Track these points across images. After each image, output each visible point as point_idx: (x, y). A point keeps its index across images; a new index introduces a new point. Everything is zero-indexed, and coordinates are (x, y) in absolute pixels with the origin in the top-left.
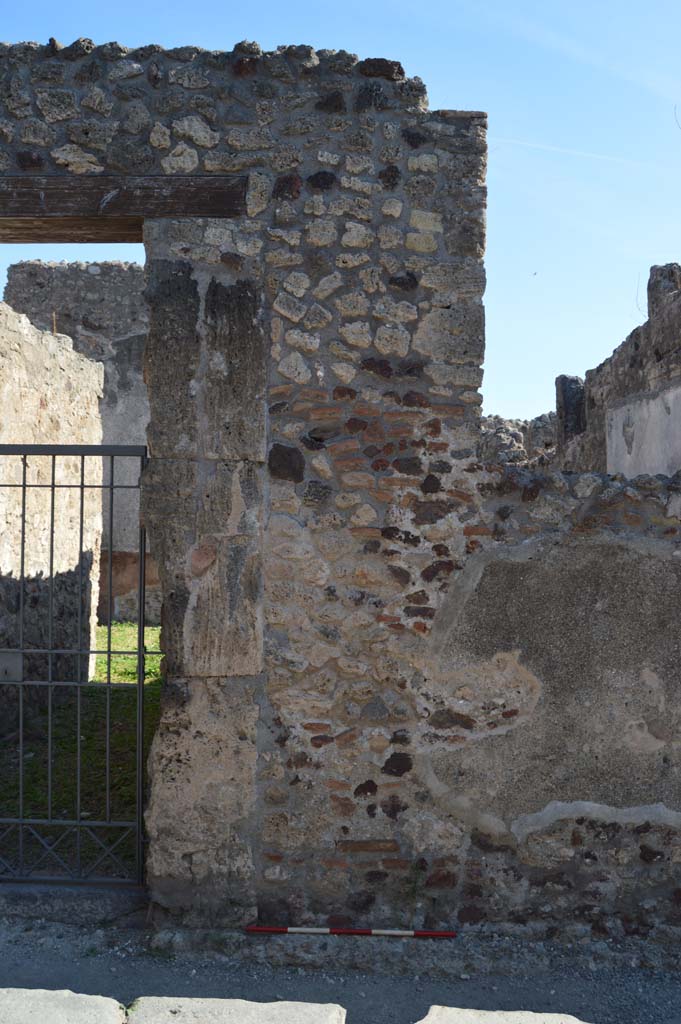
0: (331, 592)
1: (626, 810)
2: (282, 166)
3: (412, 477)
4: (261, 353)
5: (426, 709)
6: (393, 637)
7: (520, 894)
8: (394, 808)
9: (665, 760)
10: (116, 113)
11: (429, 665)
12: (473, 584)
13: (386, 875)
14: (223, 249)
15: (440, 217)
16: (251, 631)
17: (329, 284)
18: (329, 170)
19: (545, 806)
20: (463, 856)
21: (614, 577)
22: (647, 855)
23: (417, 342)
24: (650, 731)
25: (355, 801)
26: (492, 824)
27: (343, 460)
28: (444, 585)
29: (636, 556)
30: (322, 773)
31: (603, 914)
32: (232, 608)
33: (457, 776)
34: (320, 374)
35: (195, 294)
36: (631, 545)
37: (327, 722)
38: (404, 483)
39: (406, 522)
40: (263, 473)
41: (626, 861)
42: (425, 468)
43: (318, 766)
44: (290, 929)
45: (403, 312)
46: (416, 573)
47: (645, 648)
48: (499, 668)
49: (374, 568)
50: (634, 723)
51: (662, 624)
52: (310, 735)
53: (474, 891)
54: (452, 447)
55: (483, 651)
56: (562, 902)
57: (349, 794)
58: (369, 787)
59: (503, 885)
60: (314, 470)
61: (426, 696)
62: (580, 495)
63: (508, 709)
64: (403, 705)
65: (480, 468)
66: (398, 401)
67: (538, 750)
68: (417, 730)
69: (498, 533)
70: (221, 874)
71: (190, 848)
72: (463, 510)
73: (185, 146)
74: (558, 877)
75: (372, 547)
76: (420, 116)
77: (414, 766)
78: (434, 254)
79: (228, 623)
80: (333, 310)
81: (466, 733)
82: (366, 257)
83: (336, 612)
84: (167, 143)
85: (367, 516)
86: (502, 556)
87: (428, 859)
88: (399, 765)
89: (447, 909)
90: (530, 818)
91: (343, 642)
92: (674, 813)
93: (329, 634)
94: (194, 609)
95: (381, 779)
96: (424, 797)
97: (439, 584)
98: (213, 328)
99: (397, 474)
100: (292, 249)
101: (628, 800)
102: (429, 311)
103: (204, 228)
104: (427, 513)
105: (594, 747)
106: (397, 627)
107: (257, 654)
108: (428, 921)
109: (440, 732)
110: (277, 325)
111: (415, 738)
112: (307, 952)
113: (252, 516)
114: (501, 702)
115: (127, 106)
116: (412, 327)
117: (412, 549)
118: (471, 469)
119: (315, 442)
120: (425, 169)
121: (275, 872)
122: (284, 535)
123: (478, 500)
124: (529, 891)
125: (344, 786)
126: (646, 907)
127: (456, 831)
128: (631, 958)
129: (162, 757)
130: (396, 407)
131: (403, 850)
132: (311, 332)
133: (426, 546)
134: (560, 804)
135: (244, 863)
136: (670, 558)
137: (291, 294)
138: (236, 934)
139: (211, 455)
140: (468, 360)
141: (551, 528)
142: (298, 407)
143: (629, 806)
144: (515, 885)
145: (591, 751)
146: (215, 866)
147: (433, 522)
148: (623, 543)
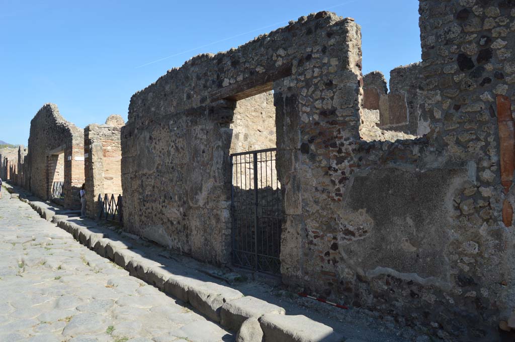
0: (316, 189)
1: (403, 274)
2: (299, 56)
3: (334, 149)
4: (298, 117)
5: (341, 228)
6: (332, 203)
7: (370, 300)
8: (335, 262)
9: (418, 256)
10: (266, 54)
11: (341, 213)
12: (351, 185)
13: (333, 284)
14: (288, 86)
15: (337, 59)
16: (299, 201)
17: (311, 89)
18: (310, 53)
19: (376, 268)
20: (354, 282)
21: (395, 180)
22: (413, 294)
23: (334, 103)
24: (410, 242)
25: (325, 258)
26: (361, 271)
27: (318, 146)
28: (345, 185)
29: (401, 172)
30: (316, 247)
31: (398, 315)
32: (294, 194)
33: (350, 252)
34: (311, 119)
35: (283, 101)
36: (400, 168)
37: (318, 231)
38: (333, 151)
40: (299, 152)
41: (405, 295)
42: (338, 145)
43: (315, 245)
44: (308, 296)
45: (329, 94)
46: (337, 182)
47: (407, 209)
48: (361, 215)
49: (327, 180)
50: (404, 239)
51: (413, 199)
52: (313, 235)
53: (357, 295)
54: (344, 137)
55: (355, 209)
56: (384, 306)
57: (323, 255)
58: (328, 254)
59: (365, 295)
60: (311, 150)
61: (341, 223)
62: (384, 149)
63: (364, 230)
64: (336, 226)
65: (352, 143)
66: (330, 124)
67: (373, 246)
68: (340, 235)
69: (359, 166)
70: (294, 276)
71: (288, 266)
72: (349, 159)
73: (279, 58)
74: (382, 296)
75: (326, 173)
76: (330, 27)
77: (339, 248)
78: (336, 72)
79: (293, 198)
80: (312, 98)
81: (353, 237)
82: (319, 79)
83: (318, 195)
84: (276, 58)
85: (324, 163)
86: (359, 174)
87: (344, 282)
88: (335, 247)
89: (350, 301)
90: (371, 271)
91: (320, 205)
92: (421, 278)
93: (316, 202)
94: (287, 194)
95: (331, 251)
96: (342, 259)
97: (343, 185)
98: (287, 110)
99: (331, 149)
100: (303, 81)
101: (403, 269)
102: (336, 92)
103: (283, 81)
104: (340, 161)
106: (333, 200)
107: (300, 208)
108: (345, 303)
109: (346, 237)
110: (300, 105)
111: (339, 238)
113: (297, 166)
114: (362, 227)
115: (268, 51)
116: (332, 98)
117: (336, 174)
118: (350, 144)
119: (311, 141)
120: (332, 44)
121: (306, 278)
122: (305, 171)
123: (352, 155)
124: (373, 300)
125: (321, 252)
126: (413, 316)
127: (351, 272)
129: (282, 238)
130: (330, 126)
131: (337, 276)
132: (307, 106)
133: (340, 172)
134: (380, 267)
135: (299, 273)
136: (414, 172)
137: (303, 95)
138: (296, 295)
139: (288, 148)
140: (347, 106)
141: (375, 163)
142: (307, 130)
143: (404, 273)
144: (368, 296)
145: (390, 248)
146: (293, 273)
147: (341, 164)
148: (397, 167)
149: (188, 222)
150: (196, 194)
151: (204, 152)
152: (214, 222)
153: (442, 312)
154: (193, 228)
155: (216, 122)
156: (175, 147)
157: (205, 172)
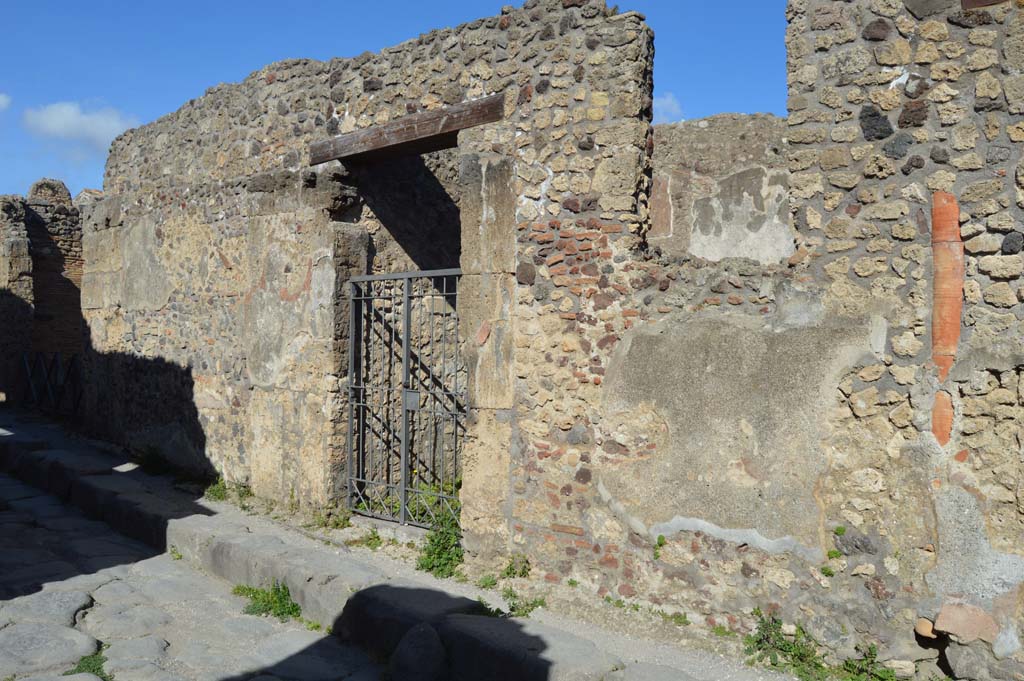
0: (548, 356)
1: (727, 530)
2: (521, 82)
3: (592, 278)
4: (513, 206)
5: (600, 439)
6: (582, 387)
7: (656, 582)
8: (583, 506)
9: (760, 495)
10: (446, 70)
11: (601, 408)
12: (625, 352)
13: (576, 551)
14: (493, 142)
15: (607, 94)
16: (507, 381)
17: (545, 152)
18: (546, 78)
19: (671, 518)
20: (622, 547)
21: (719, 346)
22: (746, 571)
23: (594, 184)
24: (746, 470)
25: (560, 497)
26: (639, 526)
27: (554, 268)
28: (610, 352)
29: (734, 330)
30: (543, 476)
31: (712, 609)
32: (497, 366)
33: (617, 487)
34: (542, 213)
35: (480, 172)
36: (731, 321)
37: (548, 443)
38: (588, 281)
39: (588, 306)
40: (513, 280)
41: (729, 572)
42: (599, 271)
43: (540, 471)
45: (585, 163)
46: (594, 344)
47: (743, 403)
48: (643, 411)
49: (571, 340)
50: (734, 462)
51: (756, 384)
52: (537, 450)
53: (628, 573)
54: (614, 254)
55: (633, 399)
56: (685, 594)
57: (557, 492)
58: (567, 490)
59: (646, 574)
60: (540, 277)
61: (601, 431)
62: (698, 284)
63: (649, 443)
64: (588, 435)
65: (632, 268)
66: (584, 226)
67: (668, 476)
68: (597, 453)
69: (644, 315)
70: (491, 534)
71: (478, 514)
72: (623, 299)
73: (476, 82)
74: (682, 575)
75: (572, 327)
77: (592, 478)
78: (603, 120)
79: (495, 375)
81: (624, 458)
82: (565, 131)
83: (552, 368)
84: (468, 83)
85: (567, 304)
86: (643, 330)
87: (602, 546)
88: (584, 475)
89: (613, 583)
90: (662, 525)
91: (555, 389)
92: (765, 539)
93: (547, 384)
94: (480, 366)
95: (576, 485)
96: (599, 501)
97: (607, 351)
98: (489, 192)
99: (583, 276)
100: (527, 134)
101: (731, 523)
102: (601, 161)
103: (484, 130)
104: (601, 302)
105: (706, 478)
106: (585, 381)
107: (510, 396)
109: (610, 456)
110: (519, 184)
111: (594, 458)
113: (506, 309)
114: (644, 437)
116: (591, 174)
117: (592, 327)
118: (627, 269)
119: (540, 259)
120: (597, 63)
121: (518, 538)
122: (523, 319)
123: (631, 291)
124: (662, 581)
125: (555, 486)
127: (618, 527)
129: (465, 456)
130: (583, 230)
131: (587, 535)
132: (536, 187)
133: (600, 325)
134: (682, 518)
135: (503, 529)
136: (761, 331)
137: (525, 164)
139: (488, 270)
140: (623, 192)
141: (678, 309)
142: (531, 237)
143: (730, 528)
144: (653, 574)
145: (704, 481)
146: (489, 528)
147: (605, 308)
148: (725, 319)
149: (244, 419)
150: (268, 358)
151: (288, 270)
152: (306, 419)
153: (805, 604)
155: (319, 207)
156: (218, 257)
157: (290, 312)
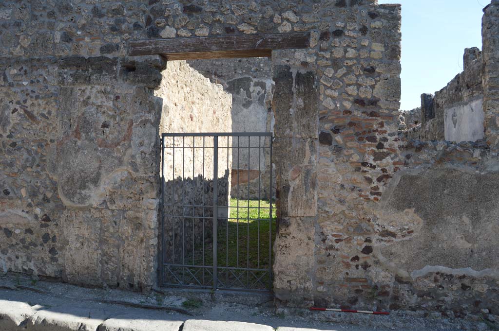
0: (342, 186)
1: (456, 270)
2: (323, 28)
3: (373, 143)
4: (316, 98)
5: (378, 230)
6: (366, 203)
7: (414, 300)
8: (366, 266)
9: (472, 251)
10: (260, 11)
11: (380, 213)
12: (396, 183)
13: (362, 291)
14: (301, 60)
15: (383, 45)
16: (313, 200)
17: (341, 72)
18: (341, 29)
19: (423, 267)
20: (392, 285)
21: (452, 181)
22: (464, 287)
23: (375, 92)
24: (465, 239)
25: (351, 263)
26: (403, 273)
27: (347, 137)
28: (386, 184)
29: (460, 173)
30: (339, 252)
31: (446, 309)
32: (306, 192)
33: (390, 255)
34: (338, 105)
35: (291, 77)
36: (459, 169)
37: (341, 234)
38: (370, 146)
39: (371, 160)
40: (317, 143)
41: (455, 289)
42: (378, 140)
43: (337, 250)
44: (326, 309)
45: (369, 82)
46: (375, 179)
47: (464, 208)
48: (406, 214)
49: (359, 177)
50: (459, 236)
51: (471, 199)
52: (334, 238)
53: (396, 298)
54: (388, 132)
55: (400, 208)
56: (430, 304)
57: (349, 260)
58: (356, 258)
59: (407, 296)
60: (336, 141)
61: (379, 225)
62: (438, 149)
63: (409, 230)
64: (369, 228)
65: (399, 140)
66: (368, 115)
67: (421, 246)
68: (375, 238)
69: (406, 164)
70: (301, 288)
71: (290, 279)
72: (393, 155)
73: (286, 22)
74: (428, 294)
75: (358, 169)
76: (374, 6)
77: (373, 251)
78: (381, 59)
79: (304, 197)
80: (343, 81)
81: (393, 239)
82: (355, 61)
83: (344, 193)
84: (280, 21)
85: (356, 158)
86: (408, 173)
87: (379, 286)
88: (368, 250)
89: (385, 304)
90: (418, 271)
91: (347, 204)
92: (475, 271)
93: (342, 202)
94: (292, 192)
95: (361, 255)
96: (377, 262)
97: (383, 183)
98: (298, 89)
99: (367, 142)
100: (327, 59)
101: (457, 266)
102: (379, 81)
103: (294, 52)
104: (379, 157)
105: (443, 245)
106: (368, 199)
107: (315, 208)
108: (378, 309)
109: (383, 239)
110: (322, 88)
111: (374, 240)
112: (333, 317)
113: (313, 158)
114: (407, 227)
115: (265, 8)
116: (373, 87)
117: (373, 170)
118: (396, 140)
119: (336, 130)
120: (377, 27)
121: (321, 288)
122: (325, 165)
123: (398, 152)
124: (417, 299)
125: (347, 257)
126: (464, 307)
127: (389, 275)
128: (457, 326)
129: (280, 245)
130: (367, 117)
131: (369, 282)
132: (335, 90)
133: (378, 169)
134: (429, 266)
135: (310, 285)
136: (474, 173)
137: (327, 76)
138: (307, 310)
139: (298, 136)
140: (394, 99)
141: (427, 162)
142: (330, 118)
143: (457, 268)
144: (412, 296)
145: (442, 247)
146: (299, 285)
147: (381, 160)
148: (455, 168)
149: (55, 231)
150: (83, 187)
151: (105, 125)
152: (127, 229)
153: (494, 299)
154: (72, 238)
155: (141, 85)
156: (22, 112)
157: (108, 155)
